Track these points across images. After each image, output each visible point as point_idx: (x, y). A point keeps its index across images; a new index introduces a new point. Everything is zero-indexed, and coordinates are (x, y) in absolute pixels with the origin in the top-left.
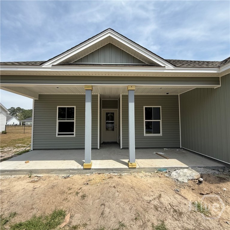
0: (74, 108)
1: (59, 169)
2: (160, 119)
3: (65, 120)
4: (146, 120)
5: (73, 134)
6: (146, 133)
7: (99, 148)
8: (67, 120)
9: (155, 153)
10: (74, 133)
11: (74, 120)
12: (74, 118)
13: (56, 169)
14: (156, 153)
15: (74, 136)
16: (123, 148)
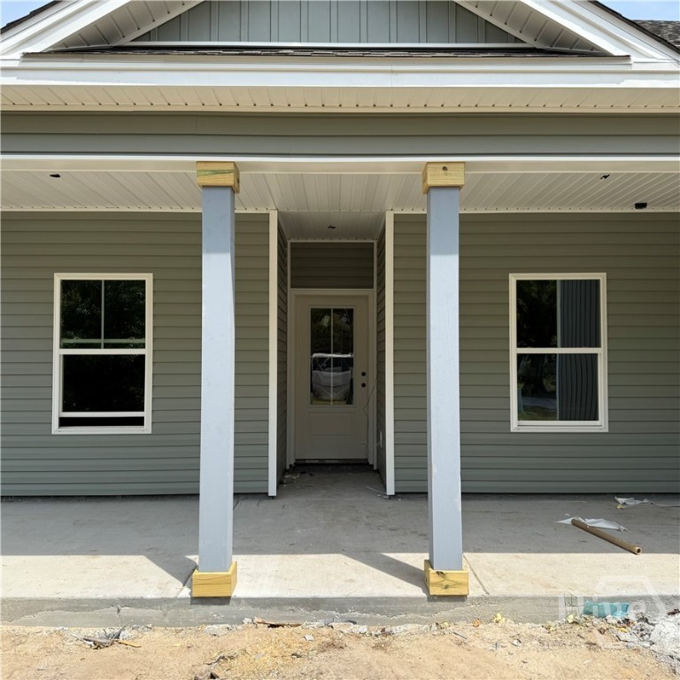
0: (142, 284)
1: (67, 601)
2: (597, 345)
3: (97, 346)
4: (519, 345)
5: (140, 422)
6: (520, 417)
7: (272, 491)
8: (107, 346)
9: (568, 521)
10: (147, 414)
11: (143, 346)
12: (143, 336)
13: (52, 601)
14: (575, 523)
15: (147, 428)
16: (398, 495)
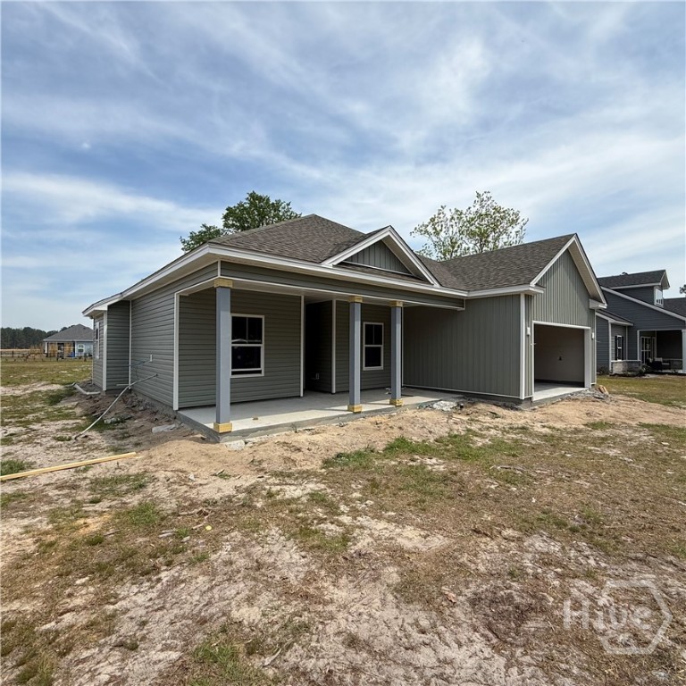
0: (261, 319)
2: (381, 344)
3: (245, 343)
5: (260, 372)
7: (302, 395)
8: (249, 343)
10: (262, 368)
11: (261, 343)
12: (261, 339)
15: (263, 374)
16: (337, 393)
